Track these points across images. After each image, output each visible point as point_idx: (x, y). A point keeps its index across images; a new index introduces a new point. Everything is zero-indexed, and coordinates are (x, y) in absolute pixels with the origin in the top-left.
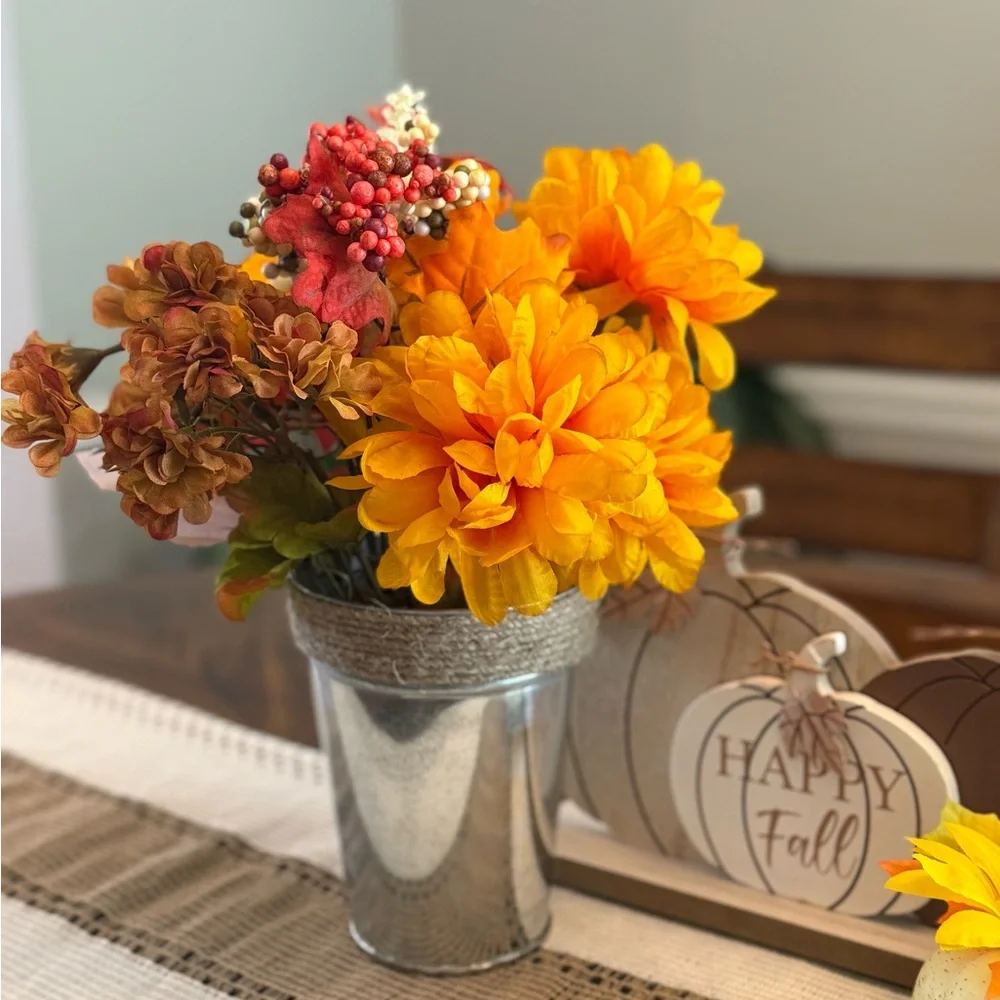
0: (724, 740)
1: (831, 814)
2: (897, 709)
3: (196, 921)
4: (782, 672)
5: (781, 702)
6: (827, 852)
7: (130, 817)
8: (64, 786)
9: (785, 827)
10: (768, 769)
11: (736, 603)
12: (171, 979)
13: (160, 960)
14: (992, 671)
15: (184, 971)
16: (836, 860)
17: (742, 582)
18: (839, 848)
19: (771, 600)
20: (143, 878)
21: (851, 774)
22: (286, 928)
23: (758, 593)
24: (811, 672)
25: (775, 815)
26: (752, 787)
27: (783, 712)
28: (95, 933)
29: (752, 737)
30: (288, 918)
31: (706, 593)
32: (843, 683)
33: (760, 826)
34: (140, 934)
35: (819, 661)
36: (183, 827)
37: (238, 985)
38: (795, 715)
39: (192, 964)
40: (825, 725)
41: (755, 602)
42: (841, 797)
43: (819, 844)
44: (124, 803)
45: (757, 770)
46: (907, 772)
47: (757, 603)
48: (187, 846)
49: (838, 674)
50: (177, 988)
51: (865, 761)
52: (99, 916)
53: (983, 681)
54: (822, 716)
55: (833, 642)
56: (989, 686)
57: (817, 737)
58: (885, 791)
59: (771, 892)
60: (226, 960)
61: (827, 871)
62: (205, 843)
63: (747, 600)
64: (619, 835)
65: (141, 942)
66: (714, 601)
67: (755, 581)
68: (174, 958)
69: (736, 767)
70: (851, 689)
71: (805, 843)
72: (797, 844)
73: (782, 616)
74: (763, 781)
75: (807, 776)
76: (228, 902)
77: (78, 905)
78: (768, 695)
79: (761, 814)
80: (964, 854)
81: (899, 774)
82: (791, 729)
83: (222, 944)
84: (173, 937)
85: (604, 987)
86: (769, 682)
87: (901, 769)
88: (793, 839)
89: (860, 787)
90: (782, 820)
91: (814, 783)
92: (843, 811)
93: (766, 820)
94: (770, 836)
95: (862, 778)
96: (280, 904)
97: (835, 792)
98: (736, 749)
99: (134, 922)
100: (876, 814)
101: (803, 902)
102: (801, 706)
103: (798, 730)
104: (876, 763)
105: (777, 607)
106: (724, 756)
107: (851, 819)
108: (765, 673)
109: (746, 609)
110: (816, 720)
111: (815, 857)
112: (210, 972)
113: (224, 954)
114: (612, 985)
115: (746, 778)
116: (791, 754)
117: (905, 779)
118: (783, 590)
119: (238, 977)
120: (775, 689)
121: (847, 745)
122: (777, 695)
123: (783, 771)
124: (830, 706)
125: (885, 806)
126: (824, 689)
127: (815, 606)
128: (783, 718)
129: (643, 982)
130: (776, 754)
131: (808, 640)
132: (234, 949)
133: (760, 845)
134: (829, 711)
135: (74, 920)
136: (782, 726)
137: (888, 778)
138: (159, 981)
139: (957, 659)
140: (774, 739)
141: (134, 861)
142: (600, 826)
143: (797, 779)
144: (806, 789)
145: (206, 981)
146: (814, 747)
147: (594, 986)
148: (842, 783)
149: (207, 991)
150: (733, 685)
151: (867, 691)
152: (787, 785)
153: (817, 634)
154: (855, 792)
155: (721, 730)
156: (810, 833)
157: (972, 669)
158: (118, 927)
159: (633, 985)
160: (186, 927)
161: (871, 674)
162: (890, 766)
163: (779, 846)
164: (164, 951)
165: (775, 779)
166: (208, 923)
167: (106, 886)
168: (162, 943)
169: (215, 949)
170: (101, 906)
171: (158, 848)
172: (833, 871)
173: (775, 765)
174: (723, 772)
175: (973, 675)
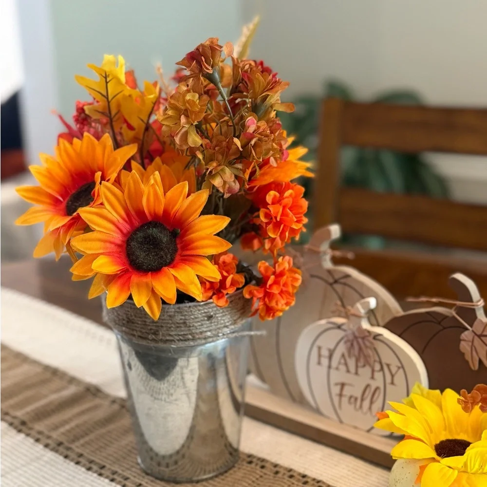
0: (319, 348)
1: (368, 386)
2: (400, 336)
3: (67, 427)
4: (347, 316)
5: (345, 330)
6: (366, 403)
7: (48, 375)
8: (22, 358)
9: (347, 391)
10: (340, 363)
11: (326, 282)
12: (50, 455)
13: (46, 446)
14: (443, 320)
15: (57, 451)
16: (370, 408)
17: (329, 272)
18: (372, 402)
19: (343, 281)
20: (47, 405)
21: (377, 367)
22: (109, 432)
23: (337, 277)
24: (359, 317)
25: (343, 385)
26: (332, 371)
27: (346, 336)
28: (20, 431)
29: (332, 347)
30: (111, 427)
31: (312, 276)
32: (374, 322)
33: (336, 390)
34: (40, 433)
35: (362, 311)
36: (72, 380)
37: (81, 459)
38: (351, 337)
39: (61, 449)
40: (364, 343)
41: (336, 281)
42: (373, 378)
43: (362, 400)
44: (47, 368)
45: (334, 363)
46: (403, 367)
47: (336, 282)
48: (71, 390)
49: (373, 318)
50: (52, 460)
51: (384, 361)
52: (23, 423)
53: (439, 323)
54: (363, 338)
55: (368, 303)
56: (442, 326)
57: (360, 349)
58: (393, 376)
59: (341, 422)
60: (77, 447)
61: (366, 414)
62: (81, 388)
63: (331, 280)
64: (274, 391)
65: (40, 436)
66: (317, 280)
67: (335, 271)
68: (53, 445)
69: (325, 362)
70: (378, 325)
71: (356, 399)
72: (353, 400)
73: (347, 289)
74: (337, 369)
75: (357, 367)
76: (85, 418)
77: (15, 417)
78: (339, 327)
79: (336, 384)
80: (417, 410)
81: (399, 368)
82: (349, 344)
83: (76, 439)
84: (55, 435)
85: (253, 465)
86: (340, 320)
87: (400, 365)
88: (351, 397)
89: (381, 373)
90: (346, 388)
91: (360, 370)
92: (374, 384)
93: (339, 387)
94: (341, 395)
95: (382, 369)
96: (109, 420)
97: (370, 375)
98: (325, 353)
99: (39, 426)
100: (389, 387)
101: (356, 428)
102: (354, 334)
103: (352, 345)
104: (388, 362)
105: (345, 284)
106: (320, 356)
107: (377, 389)
108: (339, 316)
109: (331, 284)
110: (360, 340)
111: (361, 407)
112: (69, 453)
113: (77, 444)
114: (257, 464)
115: (330, 367)
116: (350, 356)
117: (401, 370)
118: (347, 276)
119: (81, 455)
120: (343, 324)
121: (375, 353)
122: (344, 327)
123: (346, 364)
124: (367, 334)
125: (392, 383)
126: (365, 325)
127: (362, 284)
128: (345, 339)
129: (272, 463)
130: (343, 356)
131: (358, 301)
132: (82, 441)
133: (336, 399)
134: (367, 336)
135: (11, 424)
136: (346, 342)
137: (394, 369)
138: (44, 455)
139: (428, 313)
140: (342, 349)
141: (46, 396)
142: (265, 386)
143: (352, 369)
144: (356, 373)
145: (66, 457)
146: (359, 353)
147: (249, 465)
148: (373, 371)
149: (65, 462)
150: (323, 322)
151: (386, 326)
152: (348, 371)
153: (363, 297)
154: (378, 376)
155: (318, 343)
156: (358, 394)
157: (434, 318)
158: (31, 429)
159: (267, 465)
160: (62, 430)
161: (388, 319)
162: (394, 363)
163: (345, 400)
164: (49, 441)
165: (343, 368)
166: (72, 429)
167: (30, 408)
168: (49, 437)
169: (73, 441)
170: (25, 419)
171: (58, 390)
172: (369, 414)
173: (343, 361)
174: (319, 363)
175: (434, 320)
